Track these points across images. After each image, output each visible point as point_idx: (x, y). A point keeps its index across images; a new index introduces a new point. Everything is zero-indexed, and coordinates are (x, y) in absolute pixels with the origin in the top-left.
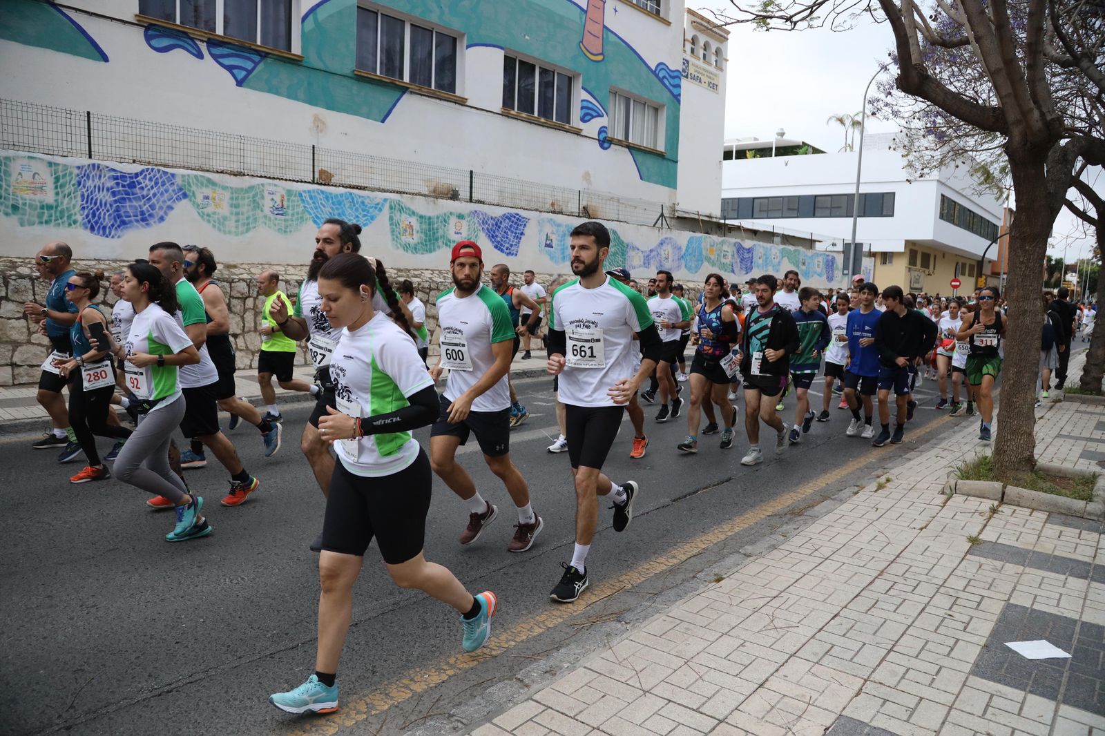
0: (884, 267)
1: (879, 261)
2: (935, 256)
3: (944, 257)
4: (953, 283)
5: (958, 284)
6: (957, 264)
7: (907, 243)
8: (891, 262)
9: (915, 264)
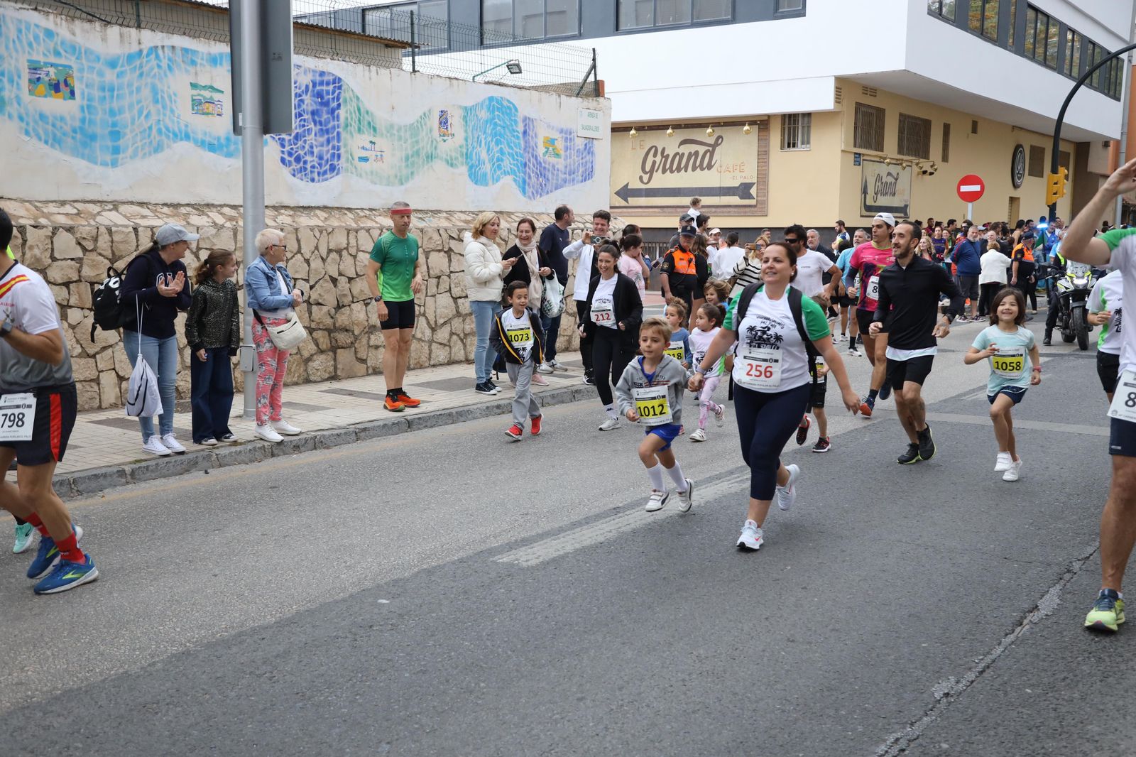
0: (791, 154)
1: (775, 137)
2: (947, 129)
3: (974, 131)
4: (964, 189)
5: (977, 188)
6: (1018, 148)
7: (844, 85)
8: (807, 141)
9: (879, 147)
